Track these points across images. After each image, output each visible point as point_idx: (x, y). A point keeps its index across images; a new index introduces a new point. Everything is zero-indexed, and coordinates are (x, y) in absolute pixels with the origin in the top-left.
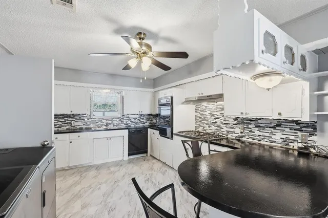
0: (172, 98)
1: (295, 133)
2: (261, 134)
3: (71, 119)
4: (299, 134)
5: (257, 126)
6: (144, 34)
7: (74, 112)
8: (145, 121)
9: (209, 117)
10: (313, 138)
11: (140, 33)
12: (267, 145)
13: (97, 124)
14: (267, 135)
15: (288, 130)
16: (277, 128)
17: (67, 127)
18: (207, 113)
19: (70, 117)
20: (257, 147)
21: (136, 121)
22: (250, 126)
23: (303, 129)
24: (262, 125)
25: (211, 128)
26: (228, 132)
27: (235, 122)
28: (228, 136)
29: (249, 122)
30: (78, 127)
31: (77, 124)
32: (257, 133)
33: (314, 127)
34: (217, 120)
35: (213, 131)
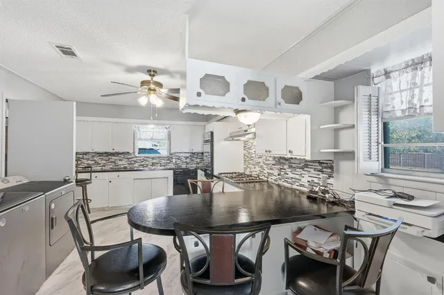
0: (212, 133)
1: (319, 175)
2: (293, 176)
3: (115, 158)
4: (321, 176)
5: (290, 167)
6: (154, 71)
7: (116, 150)
8: (198, 160)
9: (254, 155)
10: (330, 181)
11: (150, 71)
12: (298, 190)
13: (143, 163)
14: (298, 177)
15: (312, 171)
16: (305, 169)
17: (111, 166)
18: (252, 151)
19: (114, 156)
20: (290, 191)
21: (188, 160)
22: (285, 167)
23: (324, 170)
24: (294, 165)
25: (255, 170)
26: (269, 174)
27: (273, 162)
28: (269, 180)
29: (284, 161)
30: (122, 166)
31: (120, 163)
32: (291, 175)
33: (332, 168)
34: (260, 160)
35: (257, 173)
